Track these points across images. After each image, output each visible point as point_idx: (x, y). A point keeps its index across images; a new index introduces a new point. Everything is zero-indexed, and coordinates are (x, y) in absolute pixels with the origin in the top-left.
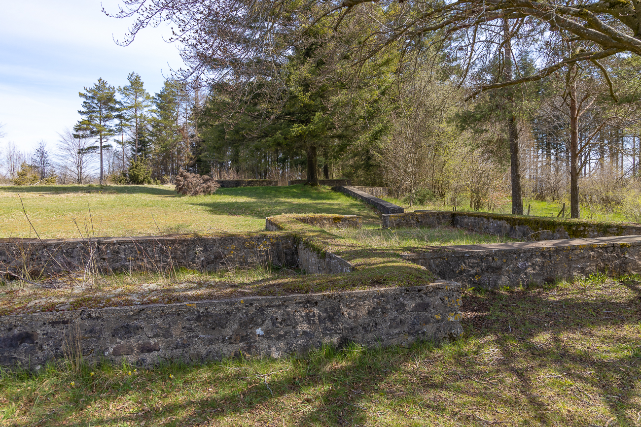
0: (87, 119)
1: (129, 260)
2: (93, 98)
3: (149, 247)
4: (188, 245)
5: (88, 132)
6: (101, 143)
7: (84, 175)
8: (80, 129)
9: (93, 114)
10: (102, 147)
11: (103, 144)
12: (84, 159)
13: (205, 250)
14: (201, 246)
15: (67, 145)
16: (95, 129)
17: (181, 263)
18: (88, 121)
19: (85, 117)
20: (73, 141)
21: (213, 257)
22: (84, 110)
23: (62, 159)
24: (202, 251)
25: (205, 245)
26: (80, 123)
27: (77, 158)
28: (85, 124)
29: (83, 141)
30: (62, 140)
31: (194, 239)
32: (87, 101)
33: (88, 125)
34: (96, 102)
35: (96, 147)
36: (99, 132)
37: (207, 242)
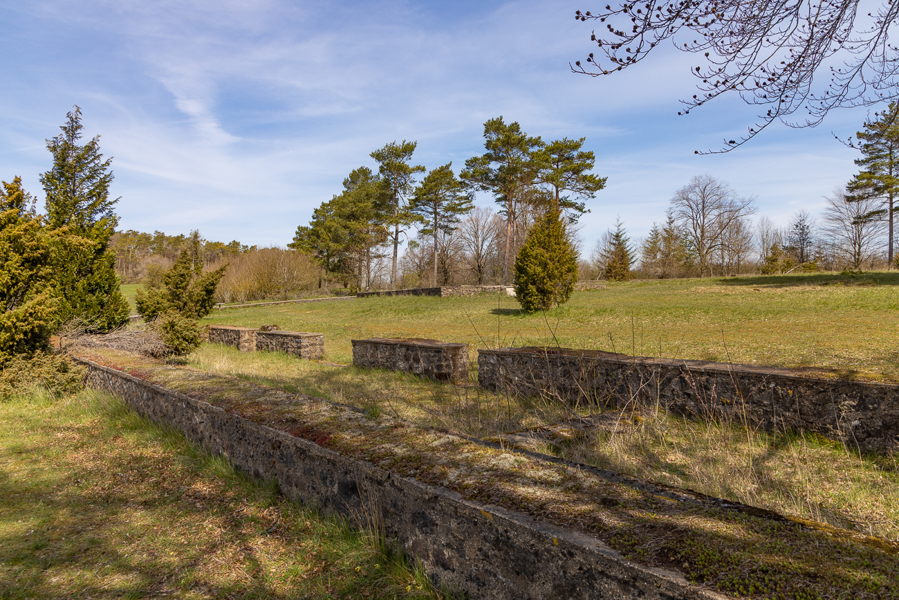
0: (867, 170)
1: (722, 401)
2: (879, 135)
3: (754, 386)
4: (825, 391)
5: (871, 190)
6: (891, 204)
7: (864, 255)
8: (857, 187)
9: (878, 161)
10: (892, 211)
11: (894, 206)
12: (864, 232)
13: (862, 406)
14: (852, 397)
15: (838, 214)
16: (881, 184)
17: (812, 423)
18: (870, 173)
19: (864, 168)
20: (848, 206)
21: (880, 424)
22: (863, 157)
23: (831, 233)
24: (854, 407)
25: (861, 397)
26: (857, 177)
27: (854, 231)
28: (863, 179)
29: (864, 204)
30: (831, 206)
31: (837, 382)
32: (869, 143)
33: (869, 179)
34: (884, 141)
35: (883, 211)
36: (886, 187)
37: (864, 392)
